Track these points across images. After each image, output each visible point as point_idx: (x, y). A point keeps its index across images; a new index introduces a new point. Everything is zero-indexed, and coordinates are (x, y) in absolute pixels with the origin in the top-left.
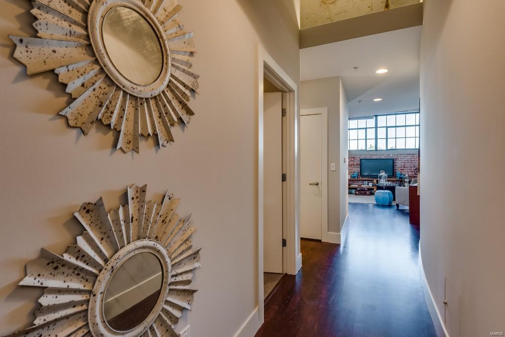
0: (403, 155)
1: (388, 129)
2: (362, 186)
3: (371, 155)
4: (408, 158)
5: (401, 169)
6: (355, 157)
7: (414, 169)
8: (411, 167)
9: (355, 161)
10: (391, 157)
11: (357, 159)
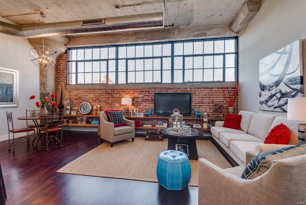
0: (201, 88)
1: (185, 58)
2: (156, 126)
3: (167, 89)
4: (205, 93)
5: (198, 106)
6: (149, 91)
7: (212, 106)
8: (209, 104)
9: (149, 95)
10: (188, 91)
11: (152, 93)
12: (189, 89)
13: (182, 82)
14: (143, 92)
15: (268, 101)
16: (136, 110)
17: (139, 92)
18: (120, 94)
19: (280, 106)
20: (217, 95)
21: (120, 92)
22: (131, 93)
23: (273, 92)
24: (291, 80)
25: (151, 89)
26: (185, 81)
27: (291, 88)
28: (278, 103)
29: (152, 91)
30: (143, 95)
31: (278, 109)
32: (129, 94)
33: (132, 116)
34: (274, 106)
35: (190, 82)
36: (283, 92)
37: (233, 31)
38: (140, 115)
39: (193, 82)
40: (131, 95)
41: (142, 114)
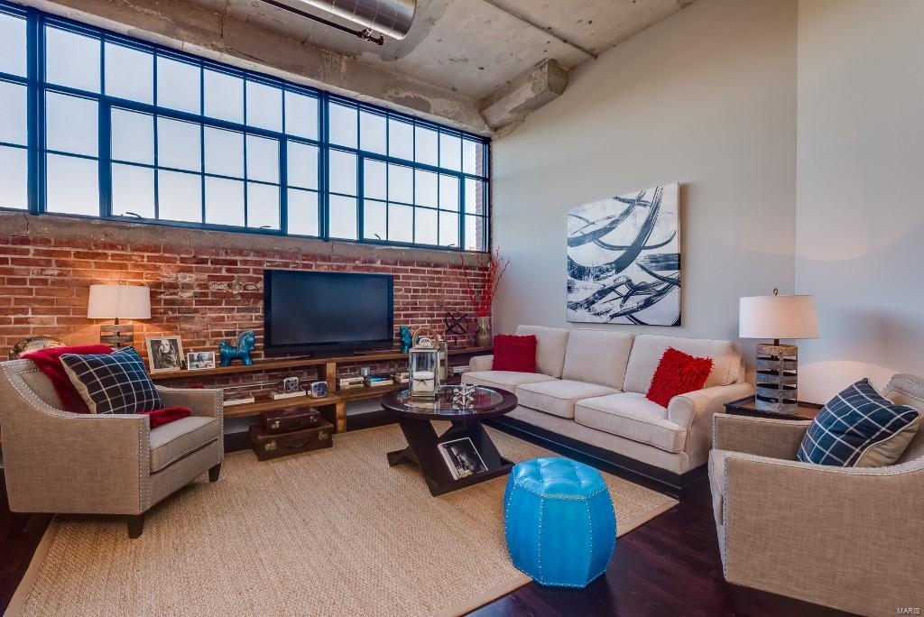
1: (365, 161)
2: (275, 397)
3: (307, 256)
4: (423, 278)
5: (405, 316)
6: (235, 263)
7: (438, 315)
8: (431, 309)
9: (233, 278)
10: (377, 269)
11: (247, 271)
12: (378, 264)
13: (355, 237)
14: (204, 261)
15: (593, 303)
16: (174, 342)
17: (183, 260)
18: (61, 264)
19: (629, 313)
20: (450, 286)
21: (67, 254)
22: (136, 266)
23: (609, 282)
24: (654, 259)
25: (241, 253)
26: (366, 236)
27: (655, 276)
28: (621, 306)
29: (245, 262)
30: (205, 276)
31: (624, 319)
32: (122, 267)
33: (153, 371)
34: (612, 313)
35: (380, 243)
36: (636, 282)
37: (486, 122)
38: (200, 359)
39: (387, 243)
40: (139, 276)
41: (206, 355)
